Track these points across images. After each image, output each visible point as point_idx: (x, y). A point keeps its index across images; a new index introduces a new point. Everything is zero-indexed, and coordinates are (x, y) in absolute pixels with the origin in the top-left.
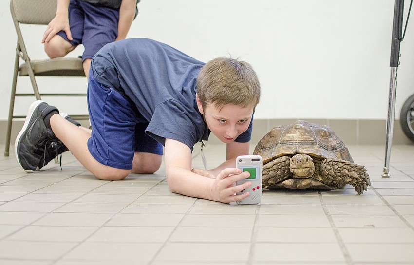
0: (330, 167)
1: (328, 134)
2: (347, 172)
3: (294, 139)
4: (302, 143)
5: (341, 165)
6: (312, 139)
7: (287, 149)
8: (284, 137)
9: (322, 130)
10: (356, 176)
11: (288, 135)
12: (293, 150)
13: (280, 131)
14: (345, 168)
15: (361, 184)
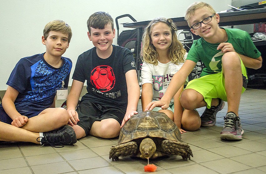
0: (167, 147)
1: (166, 121)
2: (178, 149)
3: (146, 127)
4: (151, 129)
5: (174, 145)
6: (157, 126)
7: (142, 134)
8: (139, 125)
9: (163, 119)
10: (184, 152)
11: (141, 124)
12: (145, 134)
13: (136, 120)
14: (177, 147)
15: (186, 156)
